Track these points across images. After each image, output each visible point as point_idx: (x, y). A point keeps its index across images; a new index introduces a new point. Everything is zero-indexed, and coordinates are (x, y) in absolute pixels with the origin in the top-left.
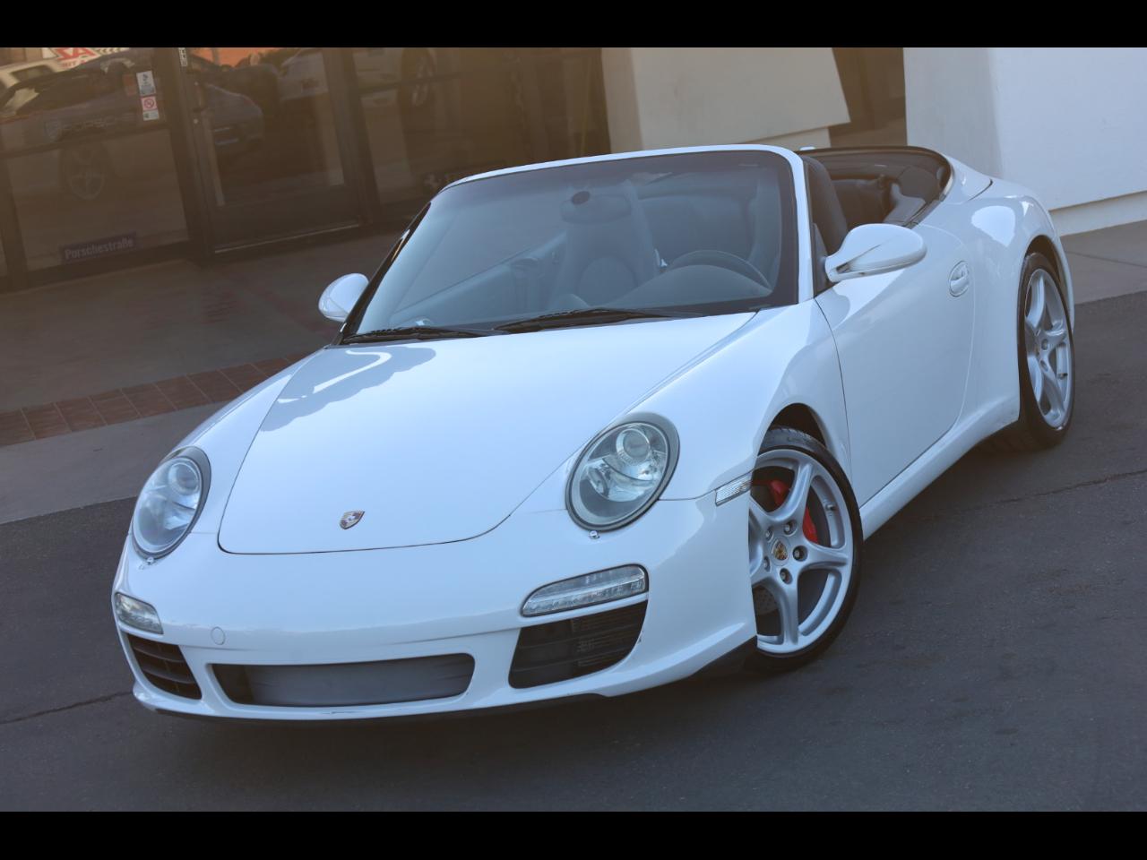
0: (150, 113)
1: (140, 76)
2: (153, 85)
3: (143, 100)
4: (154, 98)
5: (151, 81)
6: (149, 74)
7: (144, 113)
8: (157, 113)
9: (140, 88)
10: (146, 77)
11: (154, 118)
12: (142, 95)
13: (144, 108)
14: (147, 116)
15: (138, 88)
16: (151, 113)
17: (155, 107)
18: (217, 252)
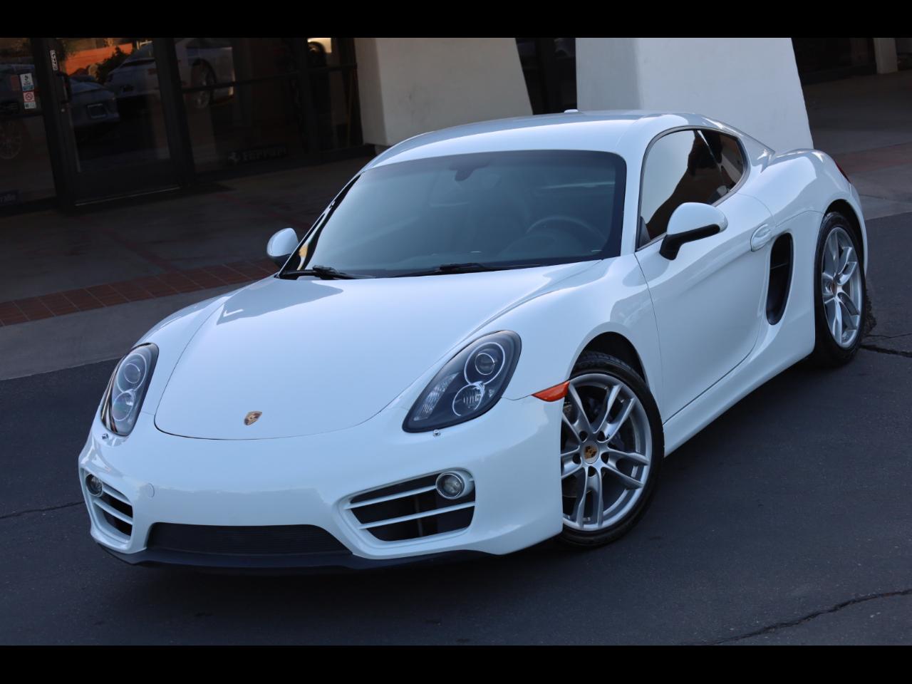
0: (29, 104)
1: (23, 77)
2: (32, 84)
3: (25, 94)
4: (32, 93)
5: (30, 80)
6: (29, 75)
7: (25, 104)
8: (35, 103)
9: (23, 85)
10: (27, 77)
11: (33, 107)
12: (23, 90)
13: (25, 100)
14: (27, 106)
15: (21, 86)
16: (30, 102)
17: (33, 99)
18: (77, 205)
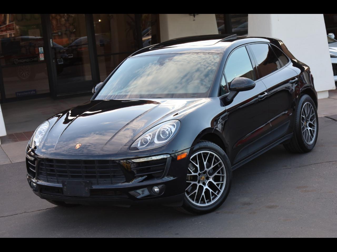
7: (40, 58)
8: (44, 58)
10: (41, 49)
11: (43, 60)
12: (40, 53)
15: (39, 52)
16: (42, 58)
18: (57, 96)
